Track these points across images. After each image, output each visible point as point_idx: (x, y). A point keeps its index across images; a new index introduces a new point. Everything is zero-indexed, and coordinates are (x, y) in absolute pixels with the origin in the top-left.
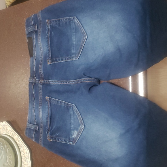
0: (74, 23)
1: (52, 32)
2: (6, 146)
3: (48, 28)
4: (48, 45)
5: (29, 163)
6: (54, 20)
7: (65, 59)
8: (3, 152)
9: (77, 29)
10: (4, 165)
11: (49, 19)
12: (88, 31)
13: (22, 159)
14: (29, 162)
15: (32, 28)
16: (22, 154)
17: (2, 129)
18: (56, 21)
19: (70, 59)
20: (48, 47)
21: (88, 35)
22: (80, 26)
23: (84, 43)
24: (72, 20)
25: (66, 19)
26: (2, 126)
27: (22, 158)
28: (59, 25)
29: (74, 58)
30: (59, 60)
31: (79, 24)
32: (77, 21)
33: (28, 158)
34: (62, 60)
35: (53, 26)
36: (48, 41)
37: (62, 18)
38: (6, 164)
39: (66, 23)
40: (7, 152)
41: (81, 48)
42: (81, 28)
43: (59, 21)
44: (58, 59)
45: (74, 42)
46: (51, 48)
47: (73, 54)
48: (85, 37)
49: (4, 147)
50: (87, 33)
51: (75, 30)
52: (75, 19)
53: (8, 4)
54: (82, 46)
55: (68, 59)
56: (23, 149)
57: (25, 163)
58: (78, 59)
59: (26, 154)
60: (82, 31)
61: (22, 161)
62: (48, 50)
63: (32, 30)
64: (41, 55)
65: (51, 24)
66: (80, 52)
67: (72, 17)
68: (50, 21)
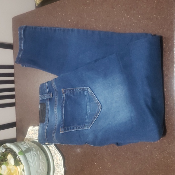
0: (88, 93)
1: (67, 101)
2: (38, 153)
3: (63, 98)
4: (62, 113)
5: (62, 171)
6: (68, 89)
7: (77, 128)
8: (36, 158)
9: (91, 99)
10: (37, 172)
11: (64, 88)
12: (102, 101)
13: (55, 166)
14: (62, 169)
15: (47, 96)
16: (55, 160)
17: (34, 134)
18: (70, 90)
19: (82, 128)
20: (62, 116)
21: (102, 105)
22: (93, 96)
23: (99, 113)
24: (86, 90)
25: (80, 89)
26: (35, 131)
27: (55, 164)
28: (73, 95)
29: (86, 127)
30: (71, 129)
31: (92, 94)
32: (90, 92)
33: (61, 165)
34: (73, 129)
35: (67, 95)
36: (62, 109)
37: (76, 88)
38: (39, 171)
39: (80, 92)
40: (39, 159)
41: (95, 118)
42: (95, 98)
43: (73, 90)
44: (69, 128)
45: (89, 111)
46: (64, 116)
47: (86, 123)
48: (100, 107)
49: (37, 154)
50: (101, 103)
51: (88, 100)
52: (88, 89)
53: (37, 3)
54: (97, 115)
55: (79, 128)
56: (56, 156)
57: (58, 170)
58: (90, 128)
59: (59, 161)
60: (96, 101)
61: (55, 168)
62: (62, 119)
63: (47, 98)
64: (56, 123)
65: (66, 94)
66: (93, 121)
67: (86, 88)
68: (65, 91)
